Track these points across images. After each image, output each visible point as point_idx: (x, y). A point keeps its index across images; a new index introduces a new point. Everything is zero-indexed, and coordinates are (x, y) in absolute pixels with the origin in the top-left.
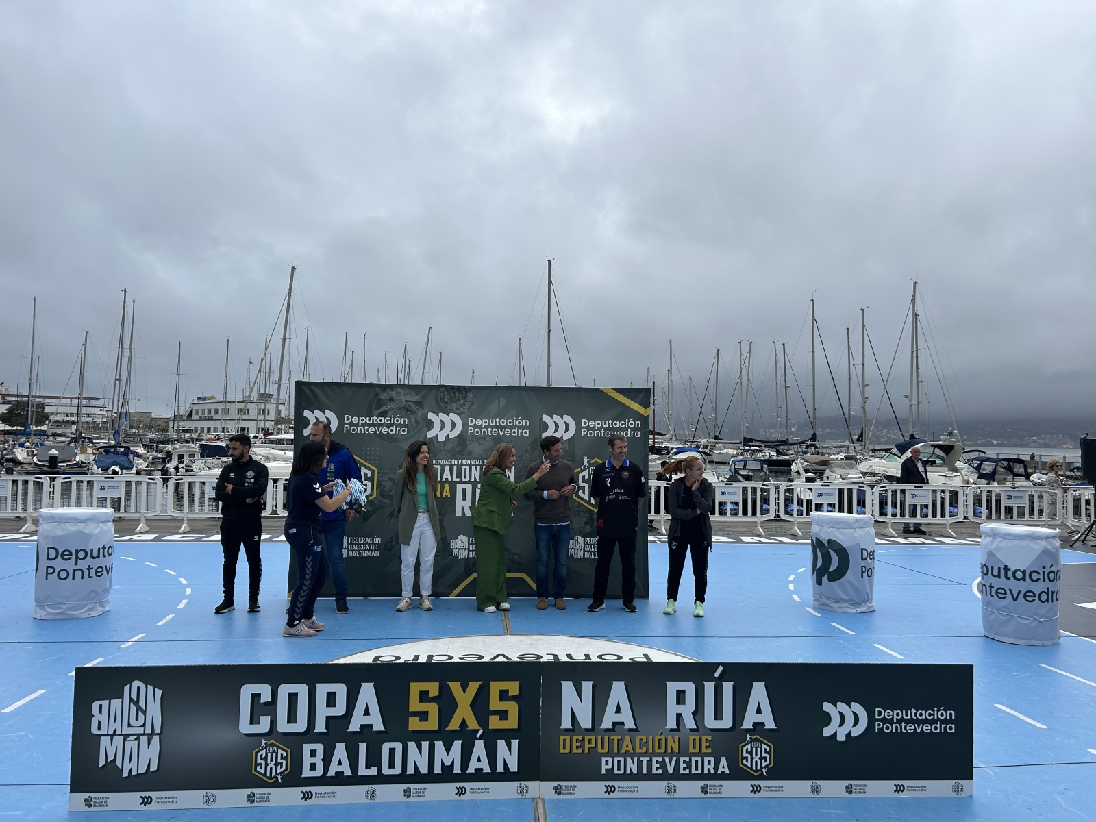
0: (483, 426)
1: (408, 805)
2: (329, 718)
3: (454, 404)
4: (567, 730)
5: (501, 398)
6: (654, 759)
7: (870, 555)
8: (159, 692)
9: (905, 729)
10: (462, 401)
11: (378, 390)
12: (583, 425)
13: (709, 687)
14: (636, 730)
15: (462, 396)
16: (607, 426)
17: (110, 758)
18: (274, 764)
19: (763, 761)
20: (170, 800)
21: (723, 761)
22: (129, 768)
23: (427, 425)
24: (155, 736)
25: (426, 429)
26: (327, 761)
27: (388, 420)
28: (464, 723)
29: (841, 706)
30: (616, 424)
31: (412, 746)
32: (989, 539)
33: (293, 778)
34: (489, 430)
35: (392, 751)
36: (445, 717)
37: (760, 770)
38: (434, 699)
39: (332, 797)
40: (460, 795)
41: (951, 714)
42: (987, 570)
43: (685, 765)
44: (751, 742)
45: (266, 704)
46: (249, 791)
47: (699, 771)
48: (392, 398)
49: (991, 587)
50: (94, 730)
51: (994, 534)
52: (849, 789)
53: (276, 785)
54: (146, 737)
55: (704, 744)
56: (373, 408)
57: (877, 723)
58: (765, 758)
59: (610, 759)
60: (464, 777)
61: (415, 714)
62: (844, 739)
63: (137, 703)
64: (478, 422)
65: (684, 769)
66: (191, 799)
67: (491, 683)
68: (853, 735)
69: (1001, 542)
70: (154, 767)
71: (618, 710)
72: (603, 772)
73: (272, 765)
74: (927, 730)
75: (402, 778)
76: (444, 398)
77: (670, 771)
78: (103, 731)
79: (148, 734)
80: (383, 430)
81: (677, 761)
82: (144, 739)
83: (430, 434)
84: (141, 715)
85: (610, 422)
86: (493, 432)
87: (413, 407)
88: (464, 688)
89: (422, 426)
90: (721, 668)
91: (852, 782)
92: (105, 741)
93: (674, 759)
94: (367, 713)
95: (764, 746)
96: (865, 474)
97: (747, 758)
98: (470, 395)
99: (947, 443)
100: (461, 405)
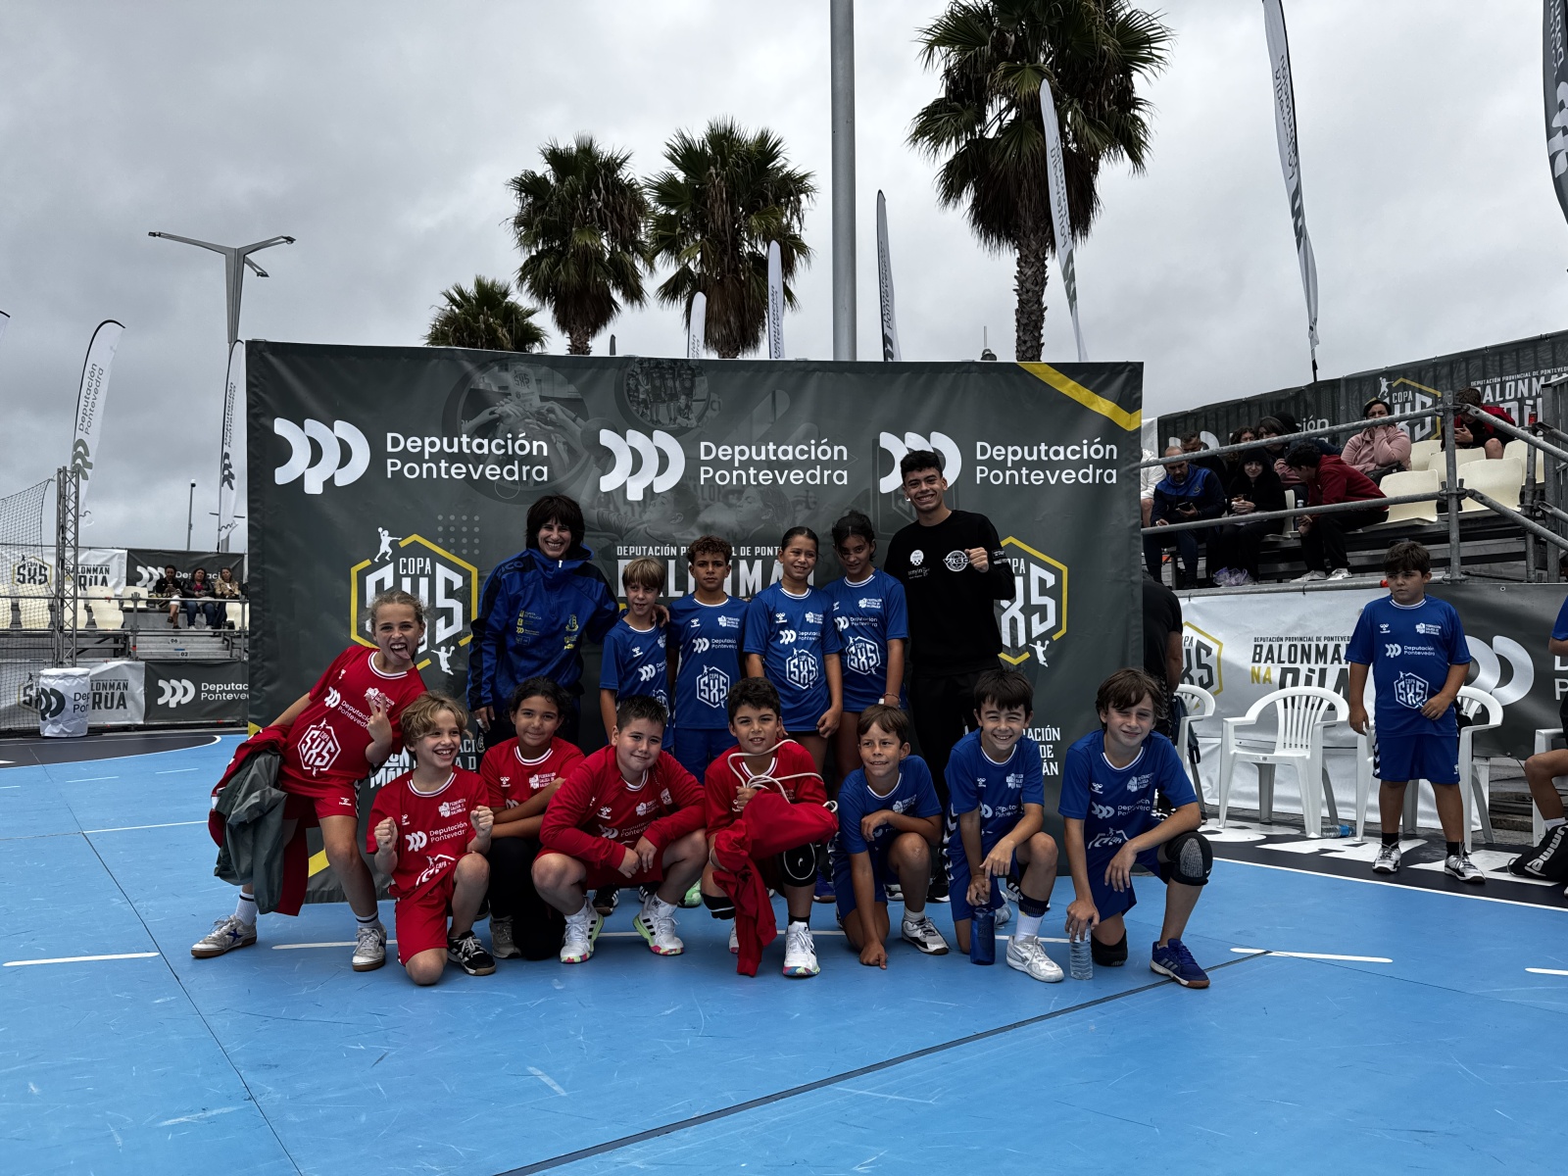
0: (736, 461)
3: (663, 408)
5: (777, 392)
10: (683, 397)
11: (469, 367)
12: (979, 457)
15: (684, 388)
16: (1035, 457)
27: (499, 448)
30: (1057, 453)
34: (752, 471)
64: (723, 452)
76: (637, 390)
80: (487, 472)
83: (608, 483)
85: (1043, 447)
86: (761, 477)
87: (561, 413)
98: (702, 386)
100: (680, 411)
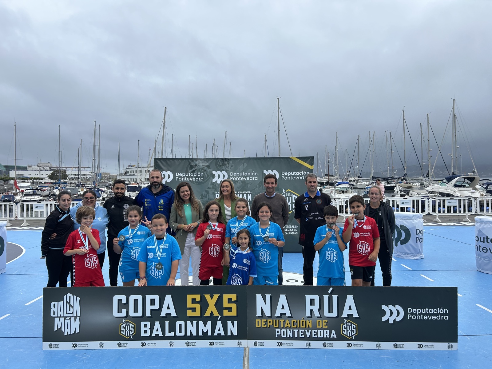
0: (237, 176)
1: (188, 350)
2: (151, 310)
3: (224, 167)
4: (259, 317)
5: (244, 163)
6: (300, 331)
7: (421, 232)
8: (78, 299)
9: (423, 318)
10: (227, 165)
11: (190, 161)
12: (282, 175)
13: (326, 297)
14: (291, 317)
15: (227, 163)
16: (293, 174)
17: (59, 327)
18: (129, 330)
19: (353, 332)
20: (85, 345)
21: (333, 332)
22: (67, 331)
23: (212, 176)
24: (77, 318)
25: (212, 178)
26: (152, 329)
27: (195, 175)
28: (212, 313)
29: (391, 307)
30: (297, 173)
31: (189, 323)
32: (479, 224)
33: (137, 337)
34: (240, 178)
35: (180, 325)
36: (203, 310)
37: (351, 336)
38: (198, 302)
39: (154, 345)
40: (211, 346)
41: (446, 311)
42: (478, 239)
43: (315, 334)
44: (346, 323)
45: (124, 304)
46: (118, 342)
47: (322, 336)
48: (197, 164)
49: (480, 247)
50: (52, 315)
51: (482, 222)
52: (395, 346)
53: (130, 339)
54: (74, 318)
55: (324, 324)
56: (189, 169)
57: (409, 315)
58: (354, 331)
59: (279, 330)
60: (213, 337)
61: (190, 309)
62: (392, 322)
63: (69, 303)
64: (235, 174)
65: (315, 335)
66: (93, 345)
67: (224, 295)
68: (397, 320)
69: (485, 225)
70: (77, 331)
71: (283, 308)
72: (277, 336)
73: (128, 331)
74: (434, 318)
75: (185, 338)
76: (219, 164)
77: (308, 336)
78: (56, 315)
79: (75, 317)
80: (193, 179)
81: (311, 332)
82: (73, 319)
83: (214, 180)
84: (71, 309)
85: (295, 172)
86: (241, 179)
87: (206, 168)
88: (212, 297)
89: (210, 177)
90: (331, 289)
91: (396, 343)
92: (56, 320)
93: (310, 331)
94: (168, 308)
95: (353, 325)
96: (429, 192)
97: (345, 331)
98: (231, 162)
99: (472, 177)
100: (227, 167)
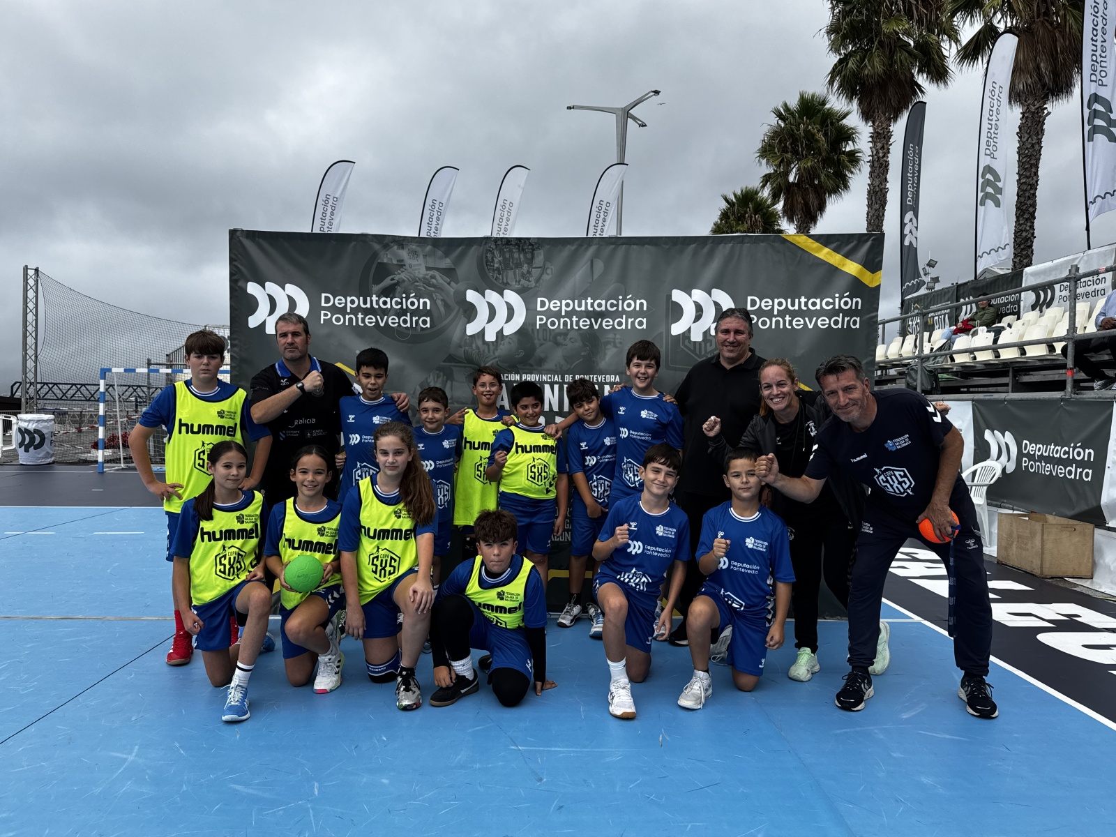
0: (563, 311)
3: (511, 273)
5: (594, 260)
11: (377, 247)
15: (526, 259)
23: (465, 312)
25: (466, 320)
30: (814, 304)
34: (575, 319)
48: (402, 261)
56: (371, 282)
64: (554, 305)
76: (493, 261)
80: (390, 321)
83: (471, 329)
85: (803, 300)
86: (581, 323)
87: (440, 279)
89: (458, 311)
98: (540, 257)
100: (523, 275)
